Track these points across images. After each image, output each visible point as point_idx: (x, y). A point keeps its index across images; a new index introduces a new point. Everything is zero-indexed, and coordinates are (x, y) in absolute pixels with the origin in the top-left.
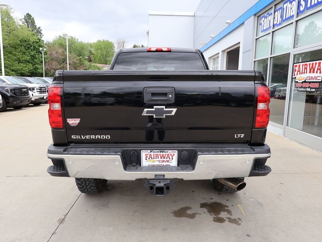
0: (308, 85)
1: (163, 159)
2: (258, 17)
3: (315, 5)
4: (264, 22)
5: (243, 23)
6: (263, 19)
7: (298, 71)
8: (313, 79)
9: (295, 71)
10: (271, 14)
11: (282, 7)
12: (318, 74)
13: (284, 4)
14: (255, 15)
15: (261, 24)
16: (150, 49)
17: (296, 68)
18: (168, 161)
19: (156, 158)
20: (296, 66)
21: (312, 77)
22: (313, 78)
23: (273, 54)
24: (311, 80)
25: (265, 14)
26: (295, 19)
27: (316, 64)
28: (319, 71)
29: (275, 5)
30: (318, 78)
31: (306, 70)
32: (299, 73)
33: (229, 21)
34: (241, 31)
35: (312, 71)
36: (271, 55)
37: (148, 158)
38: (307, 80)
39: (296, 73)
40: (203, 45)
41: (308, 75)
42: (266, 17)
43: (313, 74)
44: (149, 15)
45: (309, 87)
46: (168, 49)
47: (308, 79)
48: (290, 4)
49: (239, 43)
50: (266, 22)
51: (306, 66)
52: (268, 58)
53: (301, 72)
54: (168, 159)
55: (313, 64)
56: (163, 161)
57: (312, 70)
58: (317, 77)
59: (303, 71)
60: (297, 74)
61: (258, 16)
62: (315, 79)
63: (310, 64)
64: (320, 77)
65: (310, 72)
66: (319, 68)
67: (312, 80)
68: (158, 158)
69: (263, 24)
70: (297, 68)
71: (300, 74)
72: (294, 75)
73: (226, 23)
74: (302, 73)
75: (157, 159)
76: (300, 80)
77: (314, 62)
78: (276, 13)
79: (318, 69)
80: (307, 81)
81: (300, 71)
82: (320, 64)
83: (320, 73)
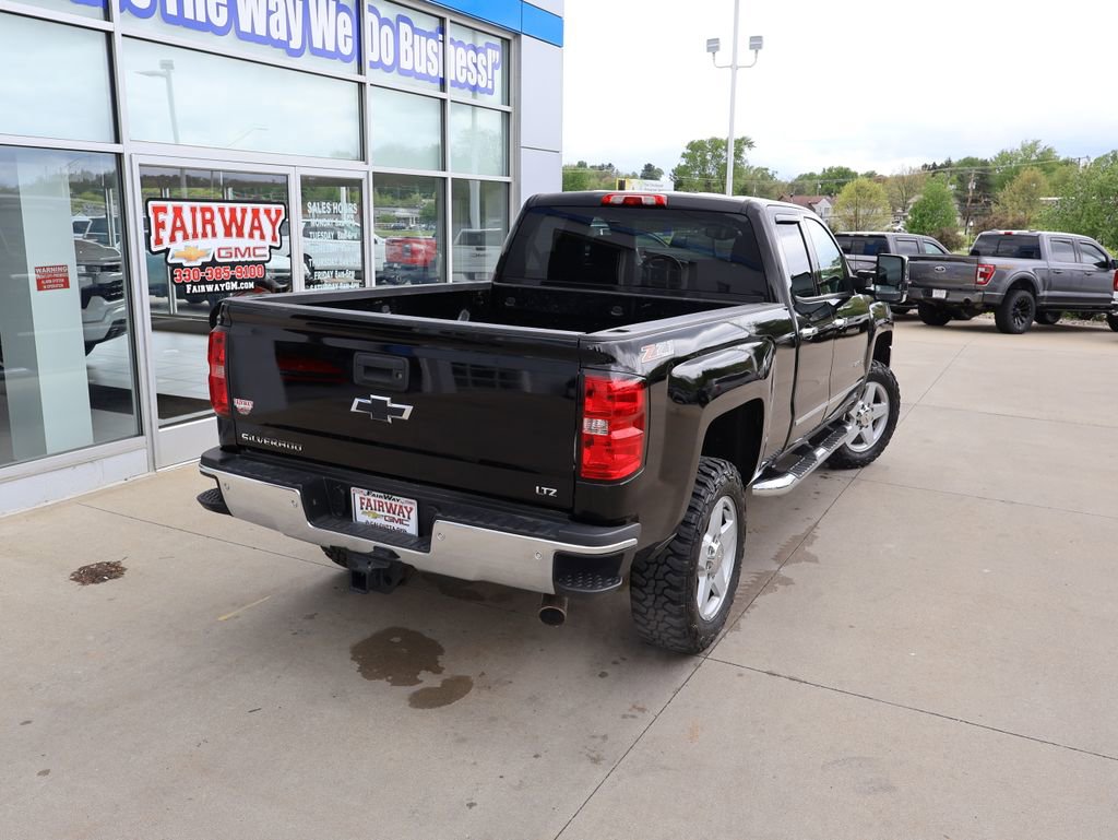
0: (225, 273)
1: (391, 515)
7: (174, 229)
8: (243, 256)
9: (160, 225)
12: (257, 243)
17: (161, 216)
18: (400, 521)
20: (164, 210)
21: (237, 249)
22: (243, 252)
24: (236, 256)
27: (244, 211)
28: (257, 233)
30: (258, 252)
31: (209, 228)
32: (179, 235)
35: (234, 230)
38: (219, 256)
39: (165, 234)
41: (221, 241)
43: (240, 240)
45: (233, 279)
47: (223, 253)
51: (208, 216)
53: (190, 230)
55: (233, 211)
56: (393, 520)
57: (233, 227)
58: (254, 248)
59: (199, 230)
60: (173, 239)
62: (250, 255)
63: (222, 211)
64: (264, 248)
65: (228, 233)
66: (256, 224)
67: (239, 259)
70: (168, 218)
71: (186, 237)
72: (159, 241)
74: (195, 236)
76: (189, 260)
77: (238, 206)
79: (253, 228)
80: (219, 260)
81: (183, 228)
82: (256, 213)
83: (262, 237)
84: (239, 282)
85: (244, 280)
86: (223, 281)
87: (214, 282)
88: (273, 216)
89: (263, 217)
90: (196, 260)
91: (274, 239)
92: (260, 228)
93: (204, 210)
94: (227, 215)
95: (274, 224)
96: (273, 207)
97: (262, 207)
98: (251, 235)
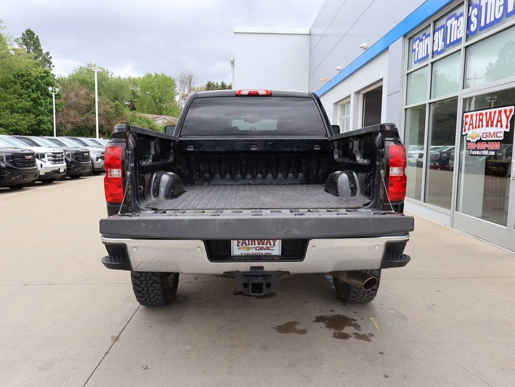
0: (484, 146)
1: (261, 246)
2: (410, 39)
3: (492, 24)
4: (418, 47)
5: (387, 49)
6: (418, 42)
7: (470, 124)
8: (492, 137)
9: (466, 123)
10: (429, 35)
11: (444, 25)
12: (499, 129)
13: (448, 20)
14: (405, 36)
15: (414, 51)
16: (240, 91)
18: (268, 248)
19: (252, 244)
20: (467, 116)
21: (490, 133)
22: (492, 135)
23: (434, 98)
24: (489, 137)
25: (421, 35)
26: (464, 44)
27: (495, 112)
28: (499, 124)
29: (435, 22)
30: (499, 135)
31: (481, 122)
32: (471, 127)
33: (364, 45)
34: (384, 60)
35: (490, 123)
36: (430, 99)
37: (240, 244)
38: (483, 137)
39: (467, 127)
40: (324, 83)
41: (485, 130)
42: (421, 40)
43: (492, 128)
44: (235, 33)
45: (486, 149)
46: (267, 92)
47: (484, 136)
48: (456, 21)
49: (381, 80)
50: (422, 47)
51: (481, 117)
52: (426, 104)
53: (474, 125)
54: (268, 245)
55: (490, 113)
56: (261, 249)
58: (497, 133)
59: (477, 125)
60: (469, 129)
61: (409, 37)
62: (494, 137)
63: (486, 113)
64: (501, 132)
65: (487, 126)
66: (499, 119)
67: (490, 139)
68: (255, 244)
69: (417, 51)
70: (468, 120)
71: (473, 128)
72: (465, 131)
73: (361, 47)
74: (476, 127)
75: (254, 246)
76: (473, 138)
77: (493, 111)
78: (436, 34)
79: (498, 121)
80: (483, 139)
81: (472, 124)
82: (500, 112)
83: (501, 126)
84: (489, 150)
85: (491, 150)
86: (483, 150)
87: (480, 150)
88: (508, 113)
89: (503, 115)
90: (475, 139)
91: (507, 127)
92: (501, 121)
93: (480, 114)
94: (488, 115)
95: (508, 118)
96: (508, 108)
97: (503, 109)
98: (497, 126)
